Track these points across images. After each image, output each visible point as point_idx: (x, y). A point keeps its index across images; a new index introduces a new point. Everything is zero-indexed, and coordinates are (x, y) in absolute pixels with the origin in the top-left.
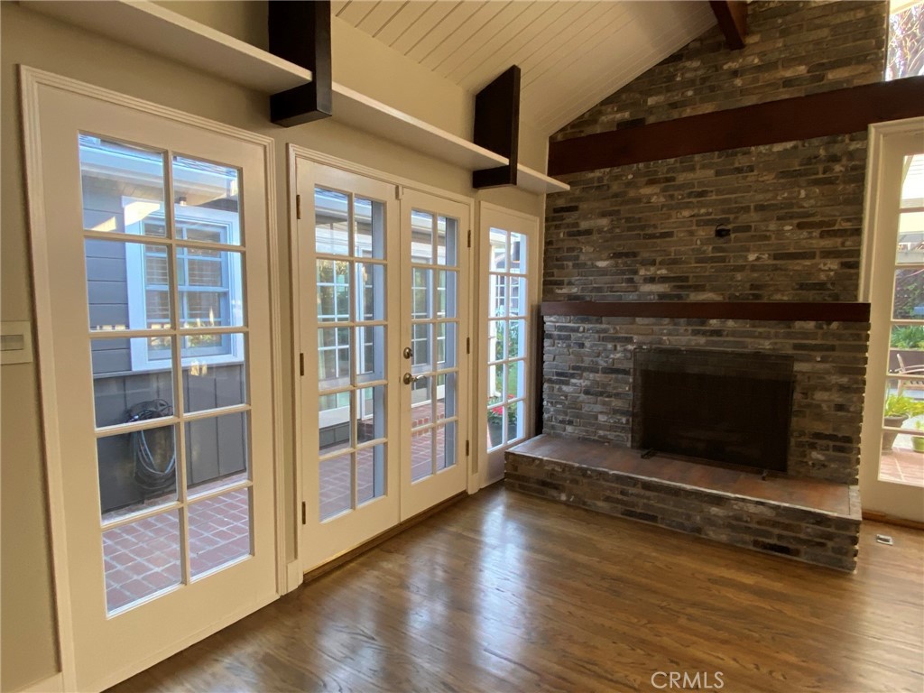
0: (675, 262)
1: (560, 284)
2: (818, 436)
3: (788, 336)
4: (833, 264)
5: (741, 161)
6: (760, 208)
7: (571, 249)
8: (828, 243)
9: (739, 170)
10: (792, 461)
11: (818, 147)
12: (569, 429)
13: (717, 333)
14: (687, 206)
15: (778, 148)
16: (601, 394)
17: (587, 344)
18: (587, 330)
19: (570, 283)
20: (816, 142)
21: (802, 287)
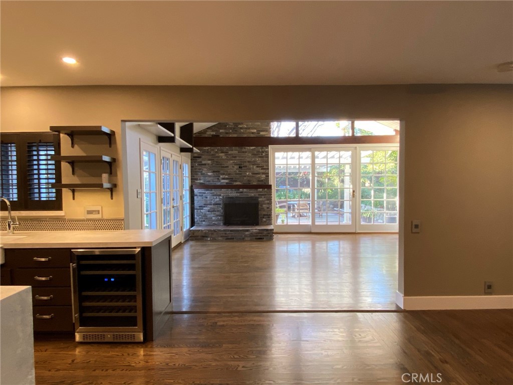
0: (229, 174)
1: (197, 179)
2: (264, 215)
3: (257, 192)
4: (264, 176)
5: (244, 150)
6: (249, 162)
7: (199, 169)
8: (262, 171)
9: (243, 152)
10: (260, 222)
11: (259, 149)
12: (204, 223)
13: (241, 192)
14: (232, 160)
15: (252, 148)
16: (213, 211)
17: (208, 197)
18: (208, 193)
19: (200, 179)
20: (259, 148)
21: (259, 181)
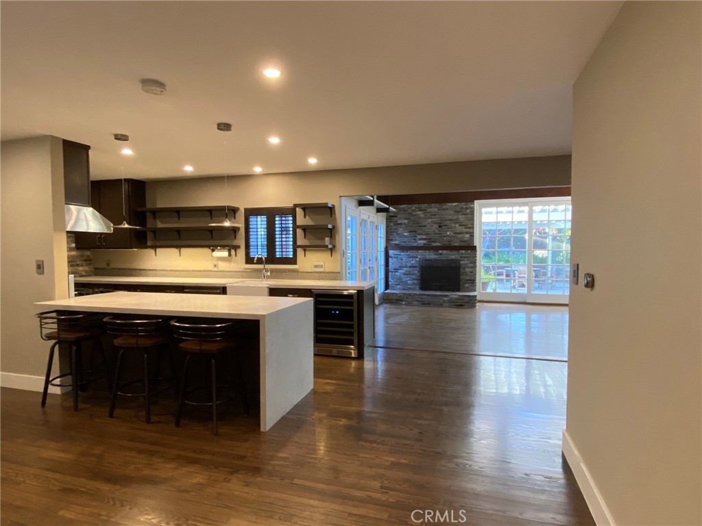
0: (428, 234)
1: (392, 240)
2: (467, 280)
3: (458, 254)
4: (468, 236)
5: (444, 207)
6: (450, 220)
7: (396, 229)
8: (467, 230)
9: (444, 209)
10: (461, 287)
11: (463, 205)
12: (398, 286)
13: (441, 254)
14: (431, 218)
15: (454, 204)
16: (408, 274)
17: (404, 259)
18: (404, 255)
19: (395, 240)
20: (463, 204)
21: (462, 242)
